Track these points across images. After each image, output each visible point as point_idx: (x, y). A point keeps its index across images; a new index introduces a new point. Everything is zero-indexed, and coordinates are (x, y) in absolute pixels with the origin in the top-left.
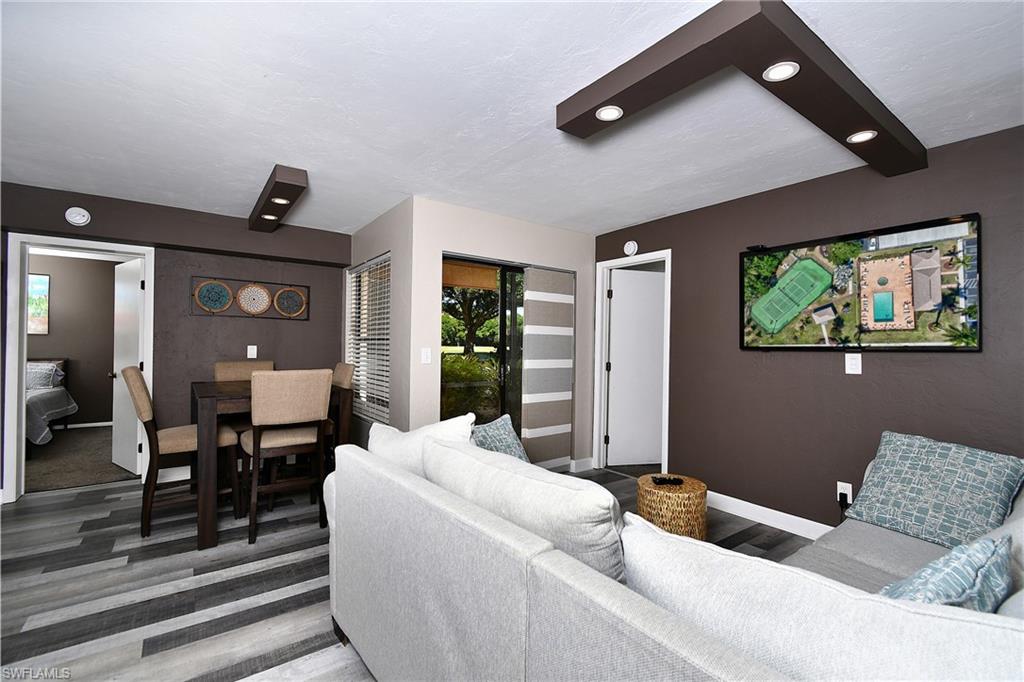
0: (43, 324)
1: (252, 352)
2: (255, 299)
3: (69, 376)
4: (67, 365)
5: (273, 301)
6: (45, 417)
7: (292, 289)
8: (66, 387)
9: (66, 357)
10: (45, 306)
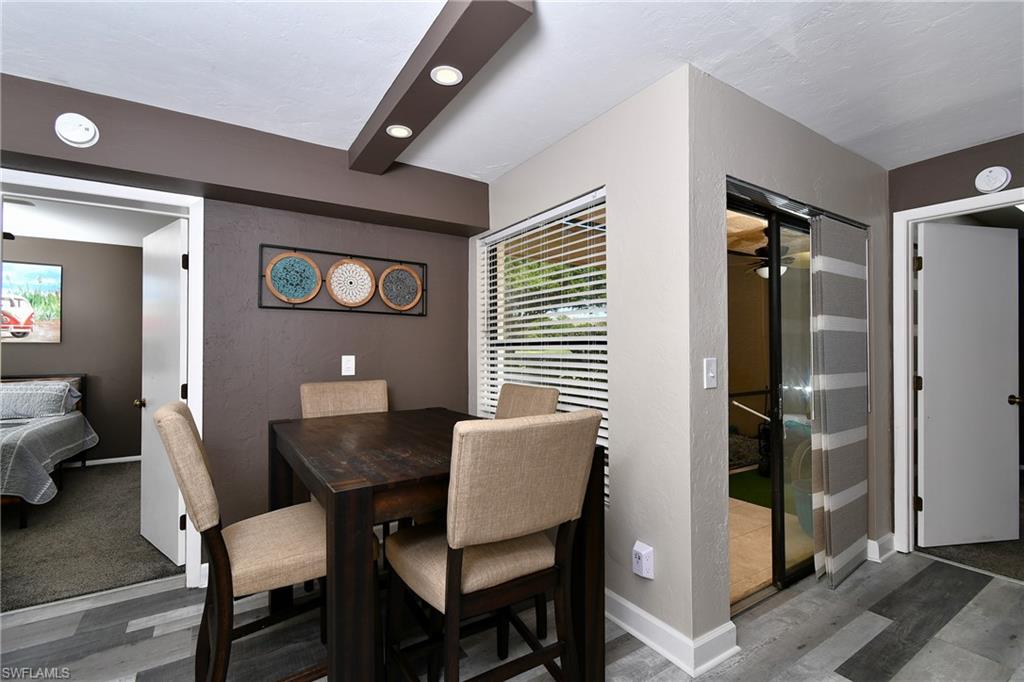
0: (55, 328)
1: (348, 365)
2: (352, 283)
3: (87, 398)
4: (85, 384)
5: (377, 287)
6: (49, 462)
7: (403, 267)
8: (84, 412)
9: (83, 371)
10: (56, 306)
